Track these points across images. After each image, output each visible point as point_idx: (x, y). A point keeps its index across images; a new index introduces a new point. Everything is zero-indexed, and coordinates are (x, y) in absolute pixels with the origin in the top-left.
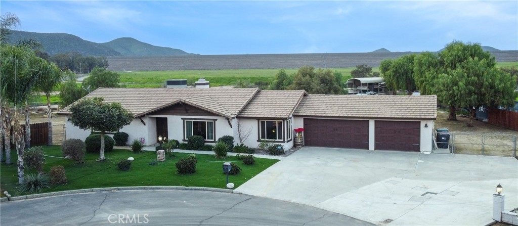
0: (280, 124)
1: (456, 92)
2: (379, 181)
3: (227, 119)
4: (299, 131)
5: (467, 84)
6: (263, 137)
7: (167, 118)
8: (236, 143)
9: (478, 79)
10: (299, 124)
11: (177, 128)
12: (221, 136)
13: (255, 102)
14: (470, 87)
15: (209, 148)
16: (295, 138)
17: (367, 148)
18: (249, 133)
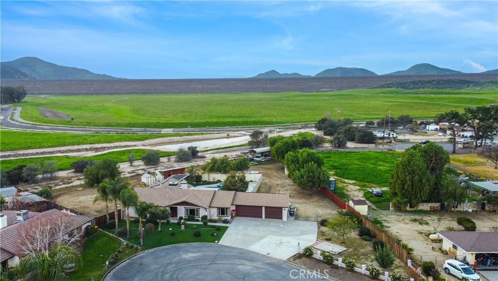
0: (226, 209)
1: (303, 181)
2: (266, 237)
3: (206, 209)
4: (233, 211)
5: (308, 177)
6: (219, 214)
7: (177, 207)
8: (208, 218)
9: (313, 174)
10: (234, 208)
11: (182, 212)
12: (203, 215)
13: (215, 198)
14: (309, 178)
15: (198, 221)
16: (232, 214)
17: (262, 218)
18: (214, 214)
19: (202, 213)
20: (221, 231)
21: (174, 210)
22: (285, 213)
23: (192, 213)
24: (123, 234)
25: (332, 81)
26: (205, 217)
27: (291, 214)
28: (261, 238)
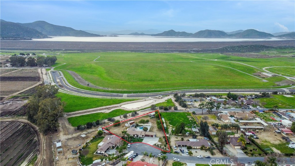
15: (138, 138)
16: (144, 136)
17: (150, 137)
18: (141, 136)
19: (139, 136)
20: (142, 140)
21: (134, 135)
22: (154, 136)
23: (137, 136)
24: (126, 140)
25: (199, 44)
26: (140, 137)
27: (155, 136)
28: (149, 141)
